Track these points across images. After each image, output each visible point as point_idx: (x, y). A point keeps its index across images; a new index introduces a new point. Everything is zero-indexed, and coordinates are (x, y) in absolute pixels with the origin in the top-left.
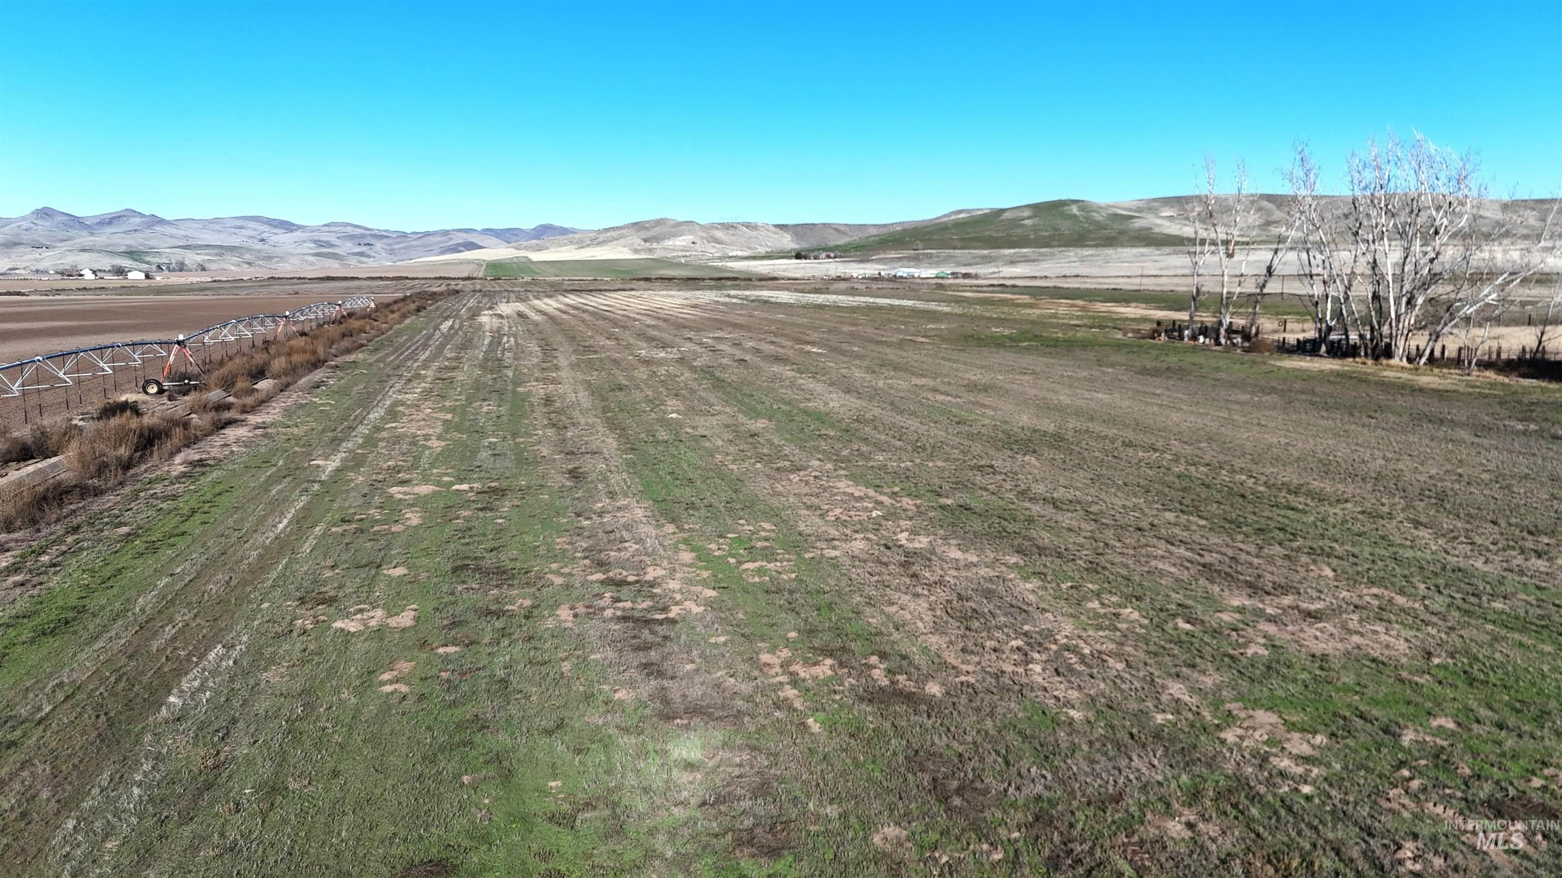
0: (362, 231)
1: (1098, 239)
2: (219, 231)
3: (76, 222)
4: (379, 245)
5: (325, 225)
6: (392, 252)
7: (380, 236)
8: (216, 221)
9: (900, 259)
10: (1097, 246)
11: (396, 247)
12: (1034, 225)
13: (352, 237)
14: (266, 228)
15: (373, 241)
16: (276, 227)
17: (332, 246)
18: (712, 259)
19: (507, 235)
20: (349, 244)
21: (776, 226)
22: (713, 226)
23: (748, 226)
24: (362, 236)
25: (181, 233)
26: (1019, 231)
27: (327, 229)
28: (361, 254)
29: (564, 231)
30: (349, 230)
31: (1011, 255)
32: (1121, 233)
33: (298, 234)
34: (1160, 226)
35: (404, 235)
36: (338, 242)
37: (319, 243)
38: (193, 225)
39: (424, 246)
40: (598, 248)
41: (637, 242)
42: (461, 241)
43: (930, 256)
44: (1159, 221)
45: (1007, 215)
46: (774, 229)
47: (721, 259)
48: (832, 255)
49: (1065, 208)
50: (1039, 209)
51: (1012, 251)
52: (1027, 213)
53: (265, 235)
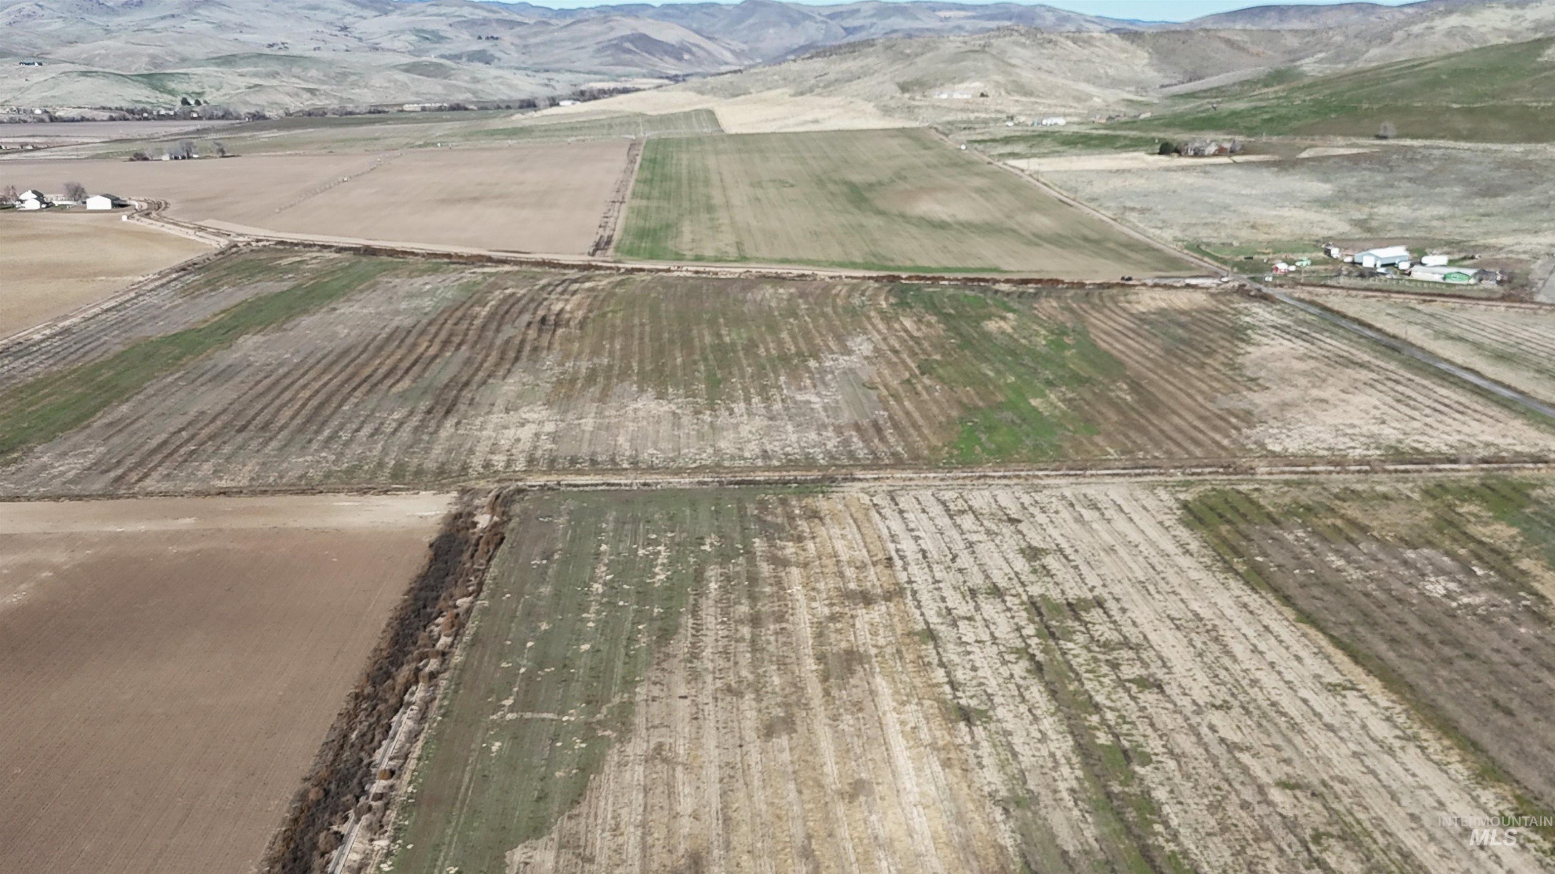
0: (485, 14)
2: (285, 15)
4: (507, 37)
6: (525, 50)
9: (1356, 161)
11: (532, 41)
13: (470, 24)
15: (500, 32)
30: (467, 12)
35: (546, 13)
36: (450, 33)
37: (421, 32)
39: (573, 40)
42: (628, 32)
43: (1412, 158)
53: (348, 20)
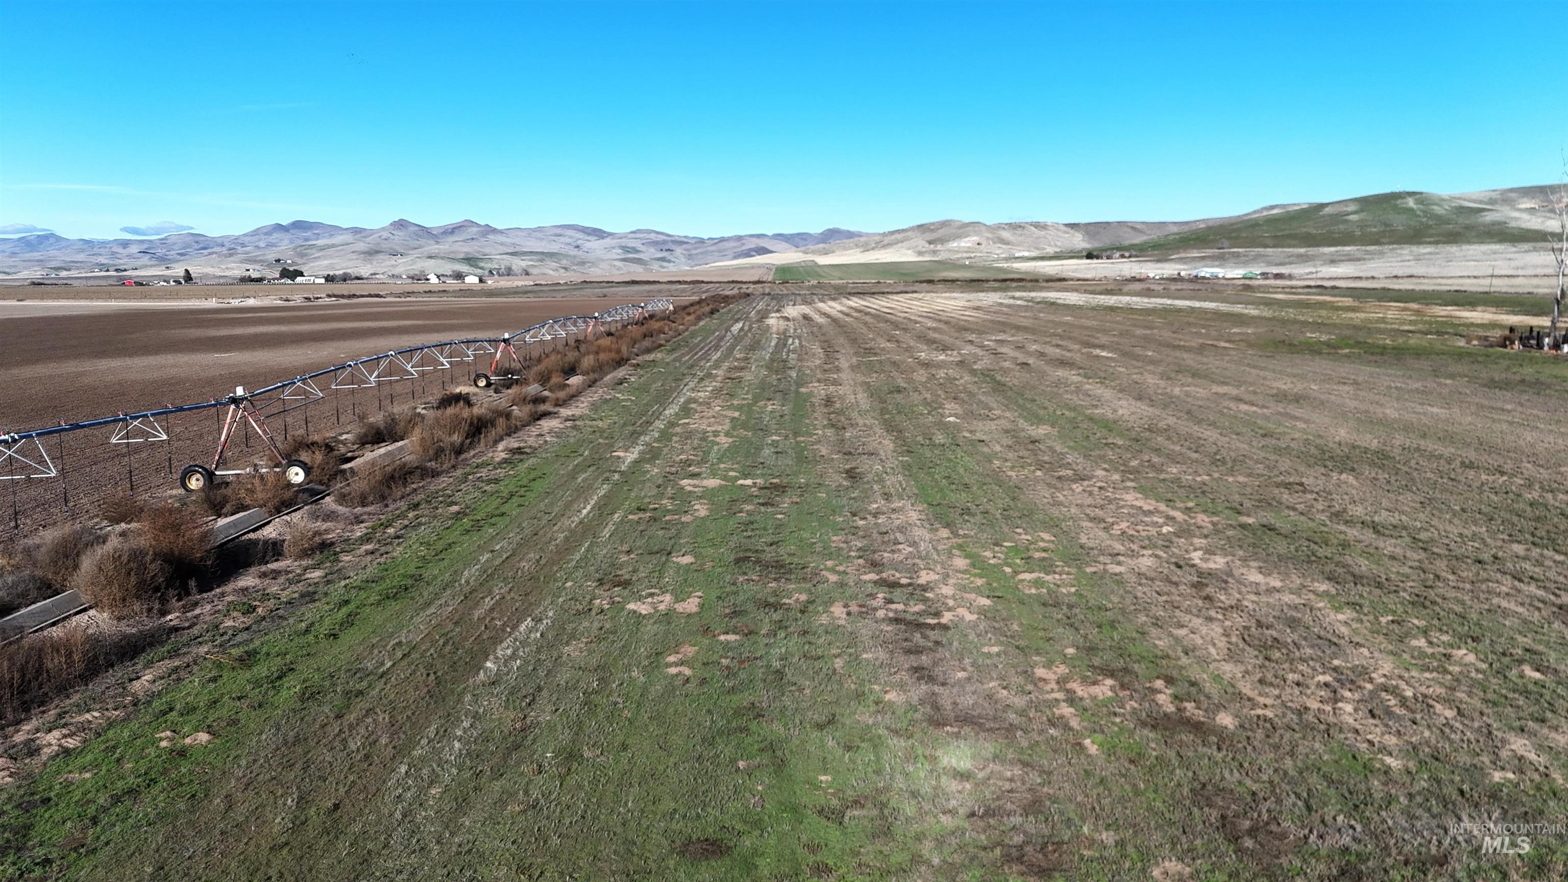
0: (663, 237)
1: (1438, 235)
2: (541, 239)
3: (425, 232)
4: (679, 250)
5: (632, 232)
6: (690, 257)
7: (680, 242)
8: (540, 229)
9: (1203, 258)
10: (1436, 243)
11: (694, 252)
12: (1361, 221)
13: (654, 243)
14: (580, 235)
15: (672, 247)
16: (589, 234)
17: (637, 251)
18: (998, 260)
19: (796, 240)
20: (652, 250)
21: (1066, 225)
22: (1000, 227)
23: (1037, 225)
24: (664, 242)
25: (509, 240)
26: (1342, 227)
27: (633, 235)
28: (663, 259)
29: (850, 235)
30: (653, 236)
31: (1331, 254)
32: (1468, 228)
33: (608, 241)
34: (1516, 219)
35: (701, 241)
36: (642, 248)
37: (626, 249)
38: (520, 233)
39: (719, 251)
40: (883, 251)
41: (921, 243)
42: (753, 246)
43: (1237, 255)
44: (1516, 214)
45: (1328, 210)
46: (1064, 228)
47: (1007, 259)
48: (1127, 254)
49: (1399, 202)
50: (1366, 203)
51: (1333, 249)
52: (1352, 208)
53: (579, 242)
